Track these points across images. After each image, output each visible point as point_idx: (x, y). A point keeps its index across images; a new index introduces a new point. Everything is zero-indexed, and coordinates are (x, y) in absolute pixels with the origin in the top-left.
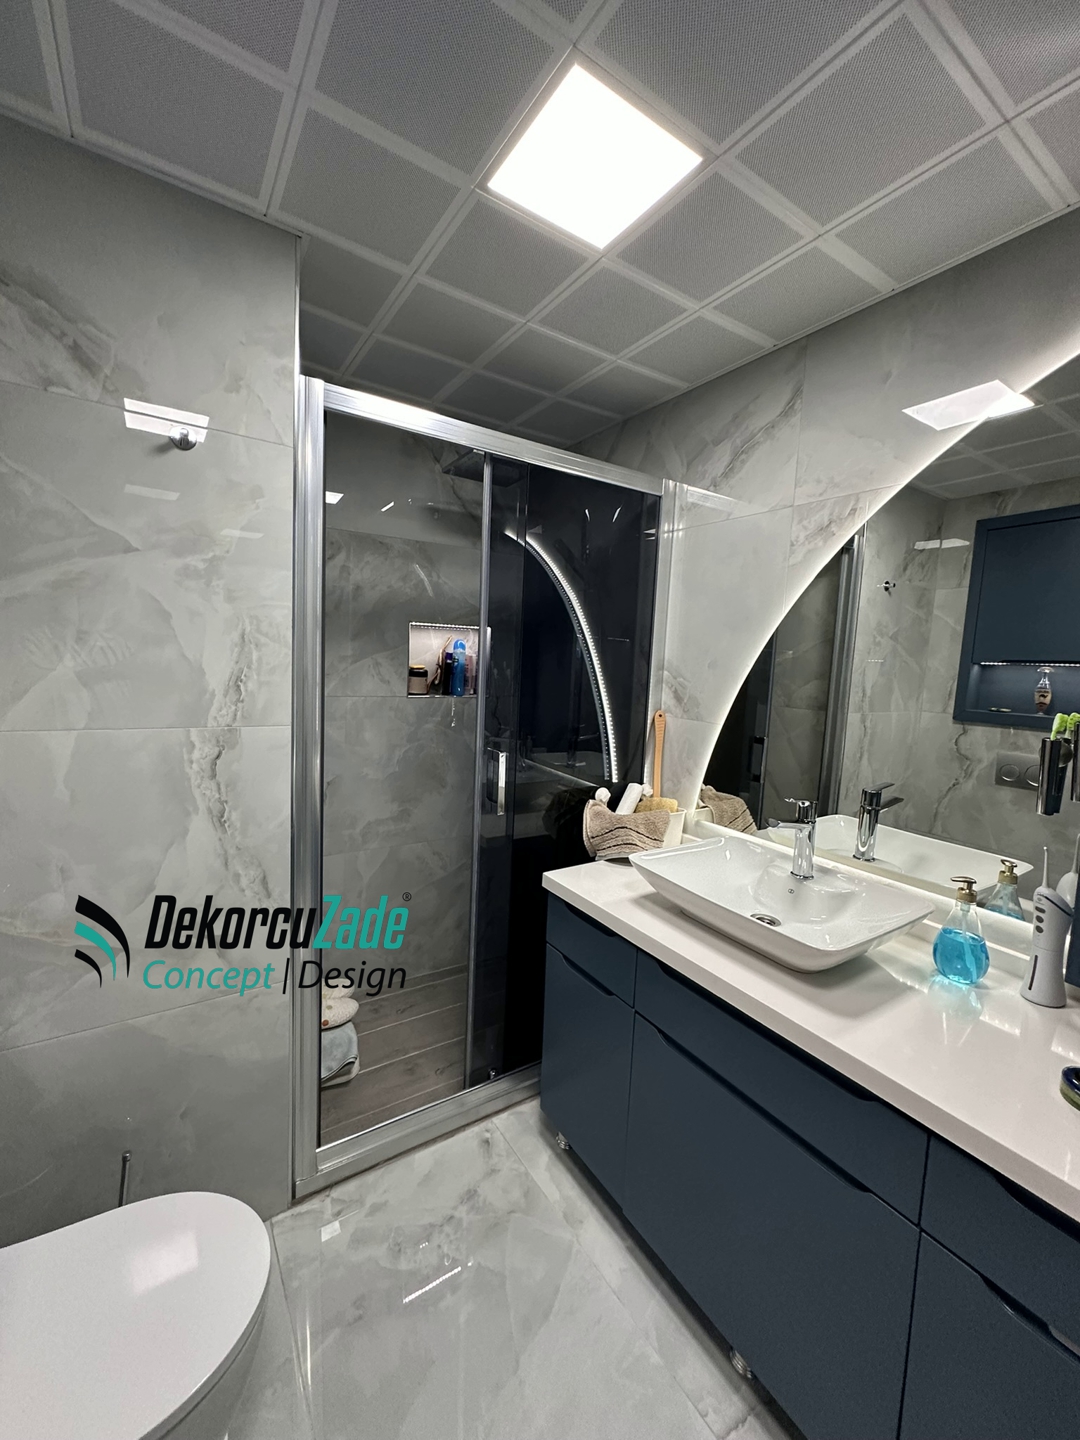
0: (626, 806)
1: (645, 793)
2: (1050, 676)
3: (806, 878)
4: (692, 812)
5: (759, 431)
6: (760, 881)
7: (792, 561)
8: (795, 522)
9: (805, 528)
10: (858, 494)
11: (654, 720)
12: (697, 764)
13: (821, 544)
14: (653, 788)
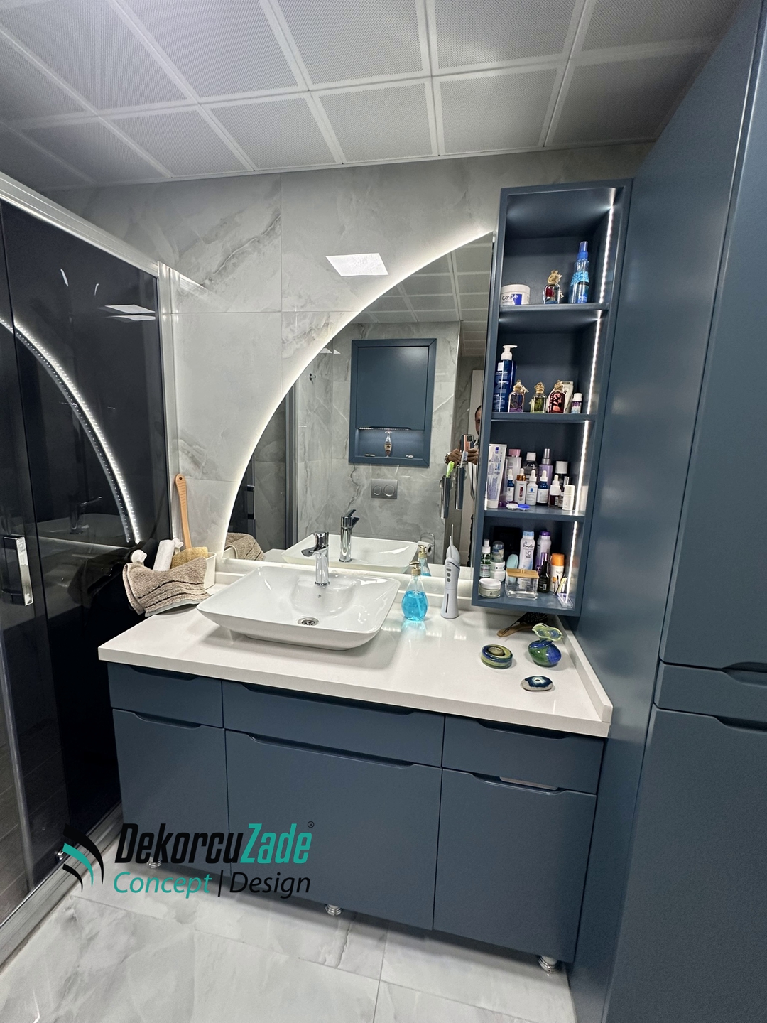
0: (162, 563)
1: (176, 546)
2: (391, 435)
3: (325, 584)
4: (221, 554)
5: (247, 242)
6: (293, 595)
7: (285, 355)
8: (284, 325)
9: (293, 331)
10: (329, 312)
11: (175, 482)
12: (221, 516)
13: (305, 345)
14: (183, 541)
